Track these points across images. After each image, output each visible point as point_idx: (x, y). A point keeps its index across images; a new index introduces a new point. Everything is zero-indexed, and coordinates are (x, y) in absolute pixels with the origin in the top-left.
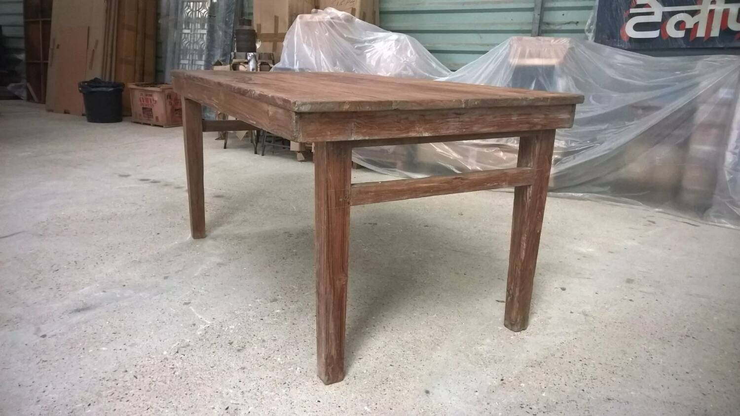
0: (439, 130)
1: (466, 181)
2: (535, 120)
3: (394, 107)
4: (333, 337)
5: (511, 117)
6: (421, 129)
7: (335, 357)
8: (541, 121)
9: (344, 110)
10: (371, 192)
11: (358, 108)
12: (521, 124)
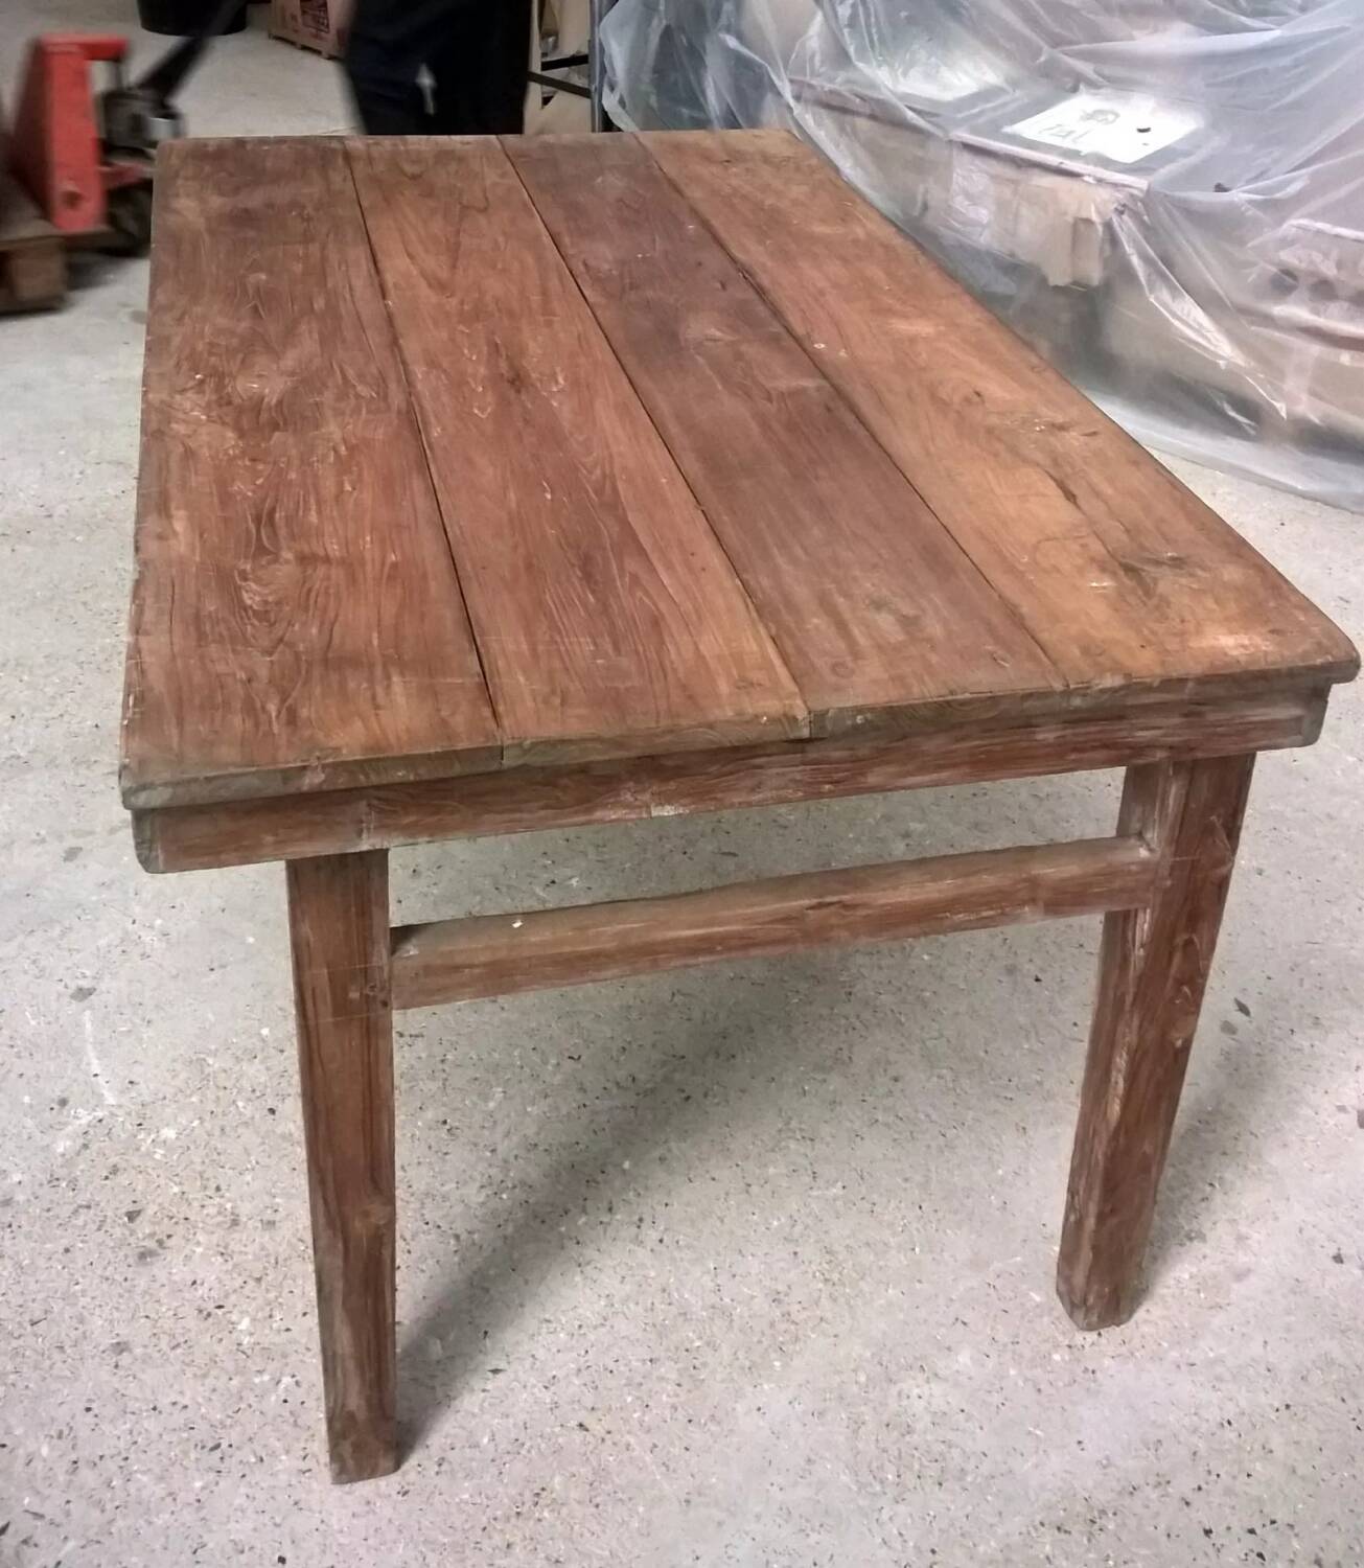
0: (719, 795)
1: (862, 912)
2: (1140, 733)
3: (509, 761)
4: (351, 1365)
5: (1034, 733)
6: (646, 797)
7: (362, 1415)
8: (1165, 735)
9: (305, 788)
10: (471, 966)
11: (362, 777)
12: (1075, 750)
